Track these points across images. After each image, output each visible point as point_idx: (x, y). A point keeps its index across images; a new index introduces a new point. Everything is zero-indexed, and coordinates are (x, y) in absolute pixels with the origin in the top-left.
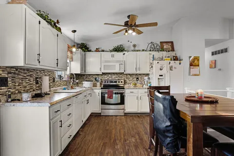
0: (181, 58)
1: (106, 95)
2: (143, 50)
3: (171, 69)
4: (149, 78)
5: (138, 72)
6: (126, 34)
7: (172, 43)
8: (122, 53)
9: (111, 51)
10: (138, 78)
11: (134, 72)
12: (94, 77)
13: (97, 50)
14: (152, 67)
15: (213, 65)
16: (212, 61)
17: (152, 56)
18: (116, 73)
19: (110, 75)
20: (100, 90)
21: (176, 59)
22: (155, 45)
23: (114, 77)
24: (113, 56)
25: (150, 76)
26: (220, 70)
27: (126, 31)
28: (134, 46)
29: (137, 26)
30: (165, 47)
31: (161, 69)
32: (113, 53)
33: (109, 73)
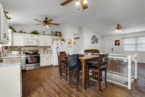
0: (65, 40)
1: (29, 59)
2: (48, 35)
3: (62, 44)
4: (51, 49)
5: (46, 46)
6: (44, 26)
7: (61, 33)
8: (37, 35)
9: (31, 33)
10: (45, 49)
11: (44, 45)
12: (18, 48)
13: (21, 32)
14: (53, 43)
15: (75, 43)
16: (74, 42)
17: (53, 38)
18: (33, 46)
19: (29, 47)
20: (25, 56)
21: (63, 40)
22: (54, 33)
23: (32, 48)
24: (32, 36)
25: (51, 48)
26: (77, 45)
27: (44, 25)
28: (44, 32)
29: (50, 24)
30: (58, 34)
31: (57, 45)
32: (32, 35)
33: (29, 46)
